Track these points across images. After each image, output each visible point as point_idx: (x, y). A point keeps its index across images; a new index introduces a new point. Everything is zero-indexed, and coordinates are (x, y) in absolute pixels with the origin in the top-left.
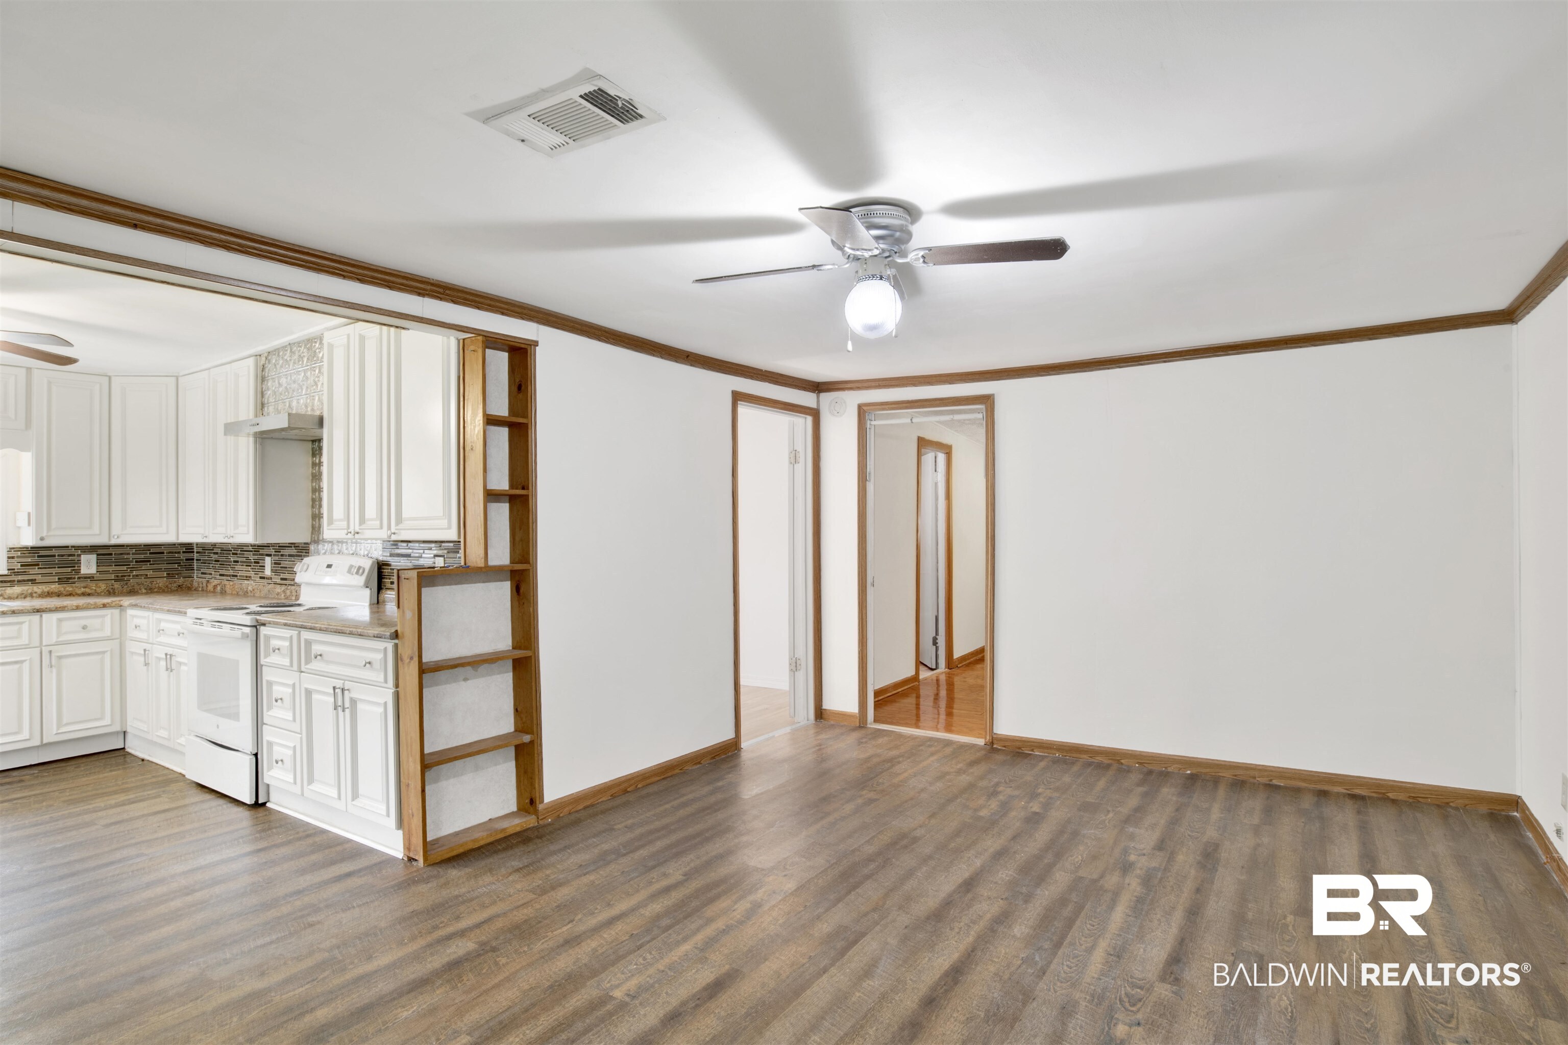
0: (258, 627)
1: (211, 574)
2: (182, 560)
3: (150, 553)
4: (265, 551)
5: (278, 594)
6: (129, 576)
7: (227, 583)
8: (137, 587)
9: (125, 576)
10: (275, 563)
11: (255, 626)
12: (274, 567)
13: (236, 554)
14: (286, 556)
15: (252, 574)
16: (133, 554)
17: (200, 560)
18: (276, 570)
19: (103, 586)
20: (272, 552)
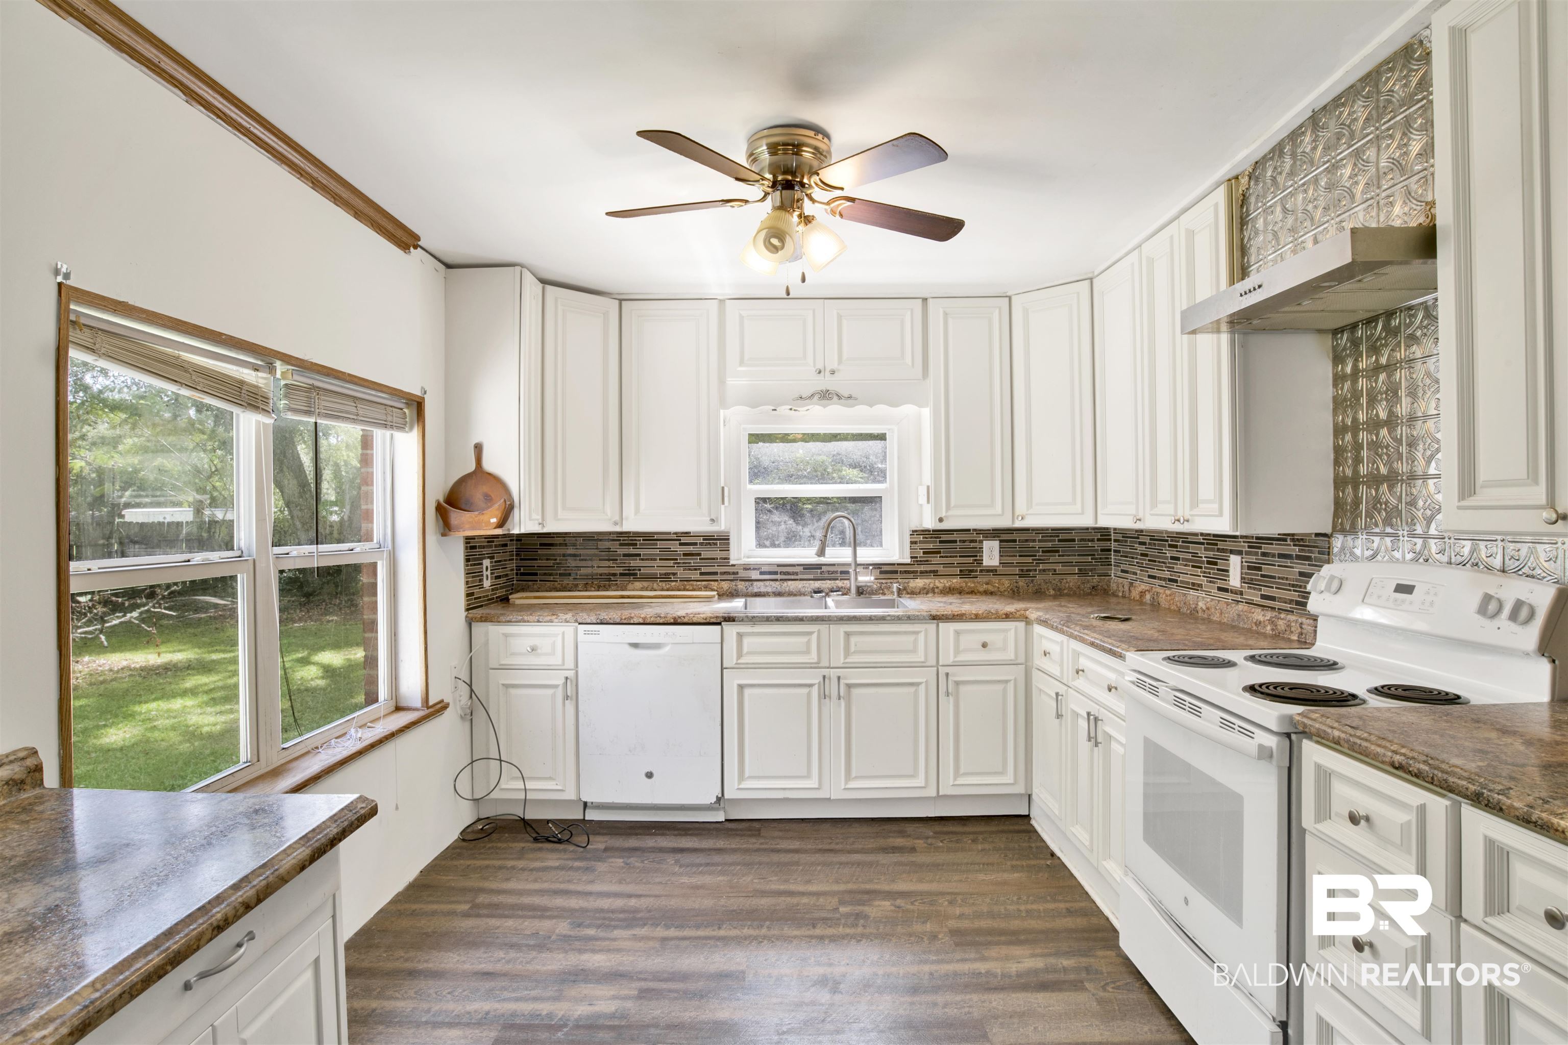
0: (1293, 737)
1: (1135, 574)
2: (1097, 550)
3: (1060, 541)
4: (1229, 545)
5: (1258, 623)
6: (1035, 570)
7: (1162, 591)
8: (1044, 586)
9: (1030, 570)
10: (1249, 568)
11: (1288, 735)
12: (1246, 573)
13: (1176, 546)
14: (1274, 556)
15: (1203, 581)
16: (1040, 541)
17: (1119, 552)
18: (1252, 579)
19: (1006, 582)
20: (1244, 547)
